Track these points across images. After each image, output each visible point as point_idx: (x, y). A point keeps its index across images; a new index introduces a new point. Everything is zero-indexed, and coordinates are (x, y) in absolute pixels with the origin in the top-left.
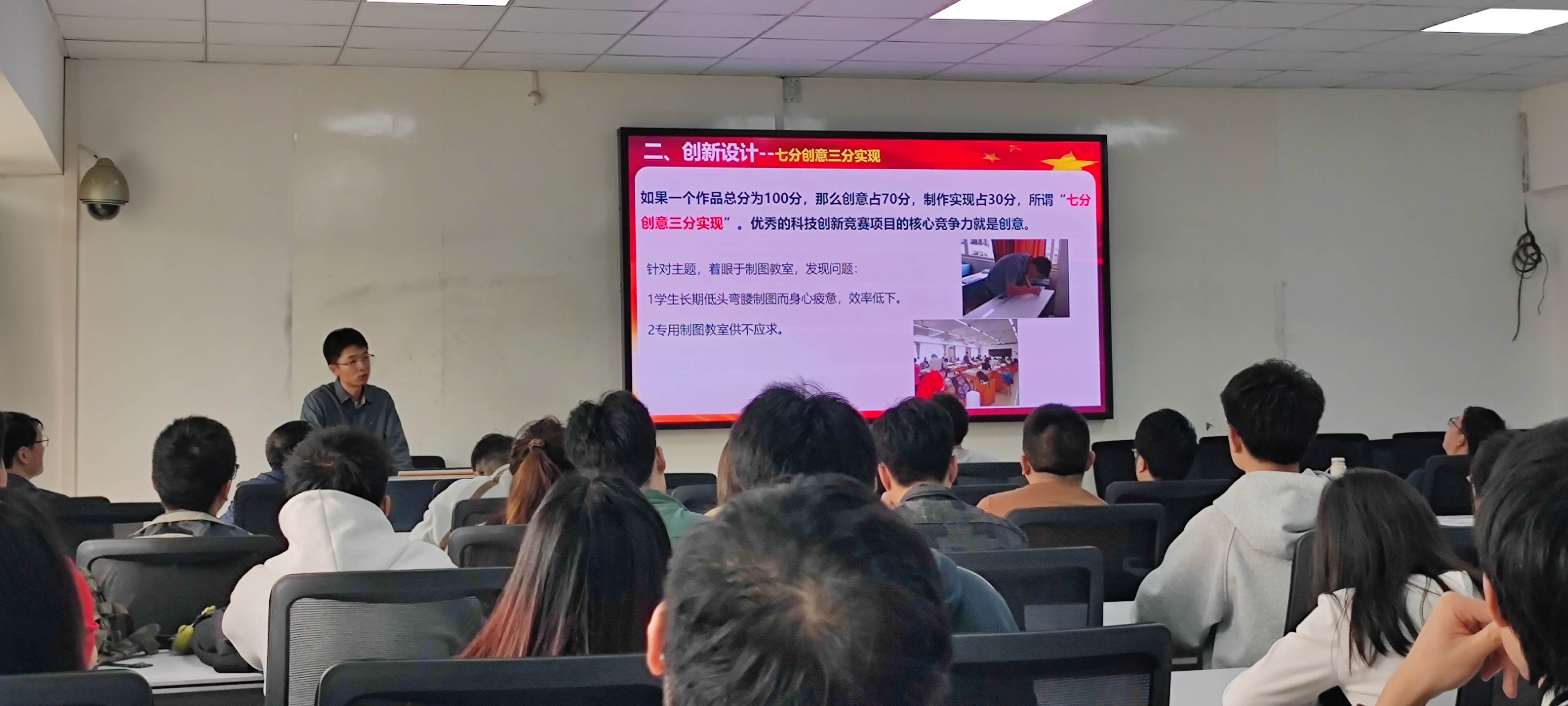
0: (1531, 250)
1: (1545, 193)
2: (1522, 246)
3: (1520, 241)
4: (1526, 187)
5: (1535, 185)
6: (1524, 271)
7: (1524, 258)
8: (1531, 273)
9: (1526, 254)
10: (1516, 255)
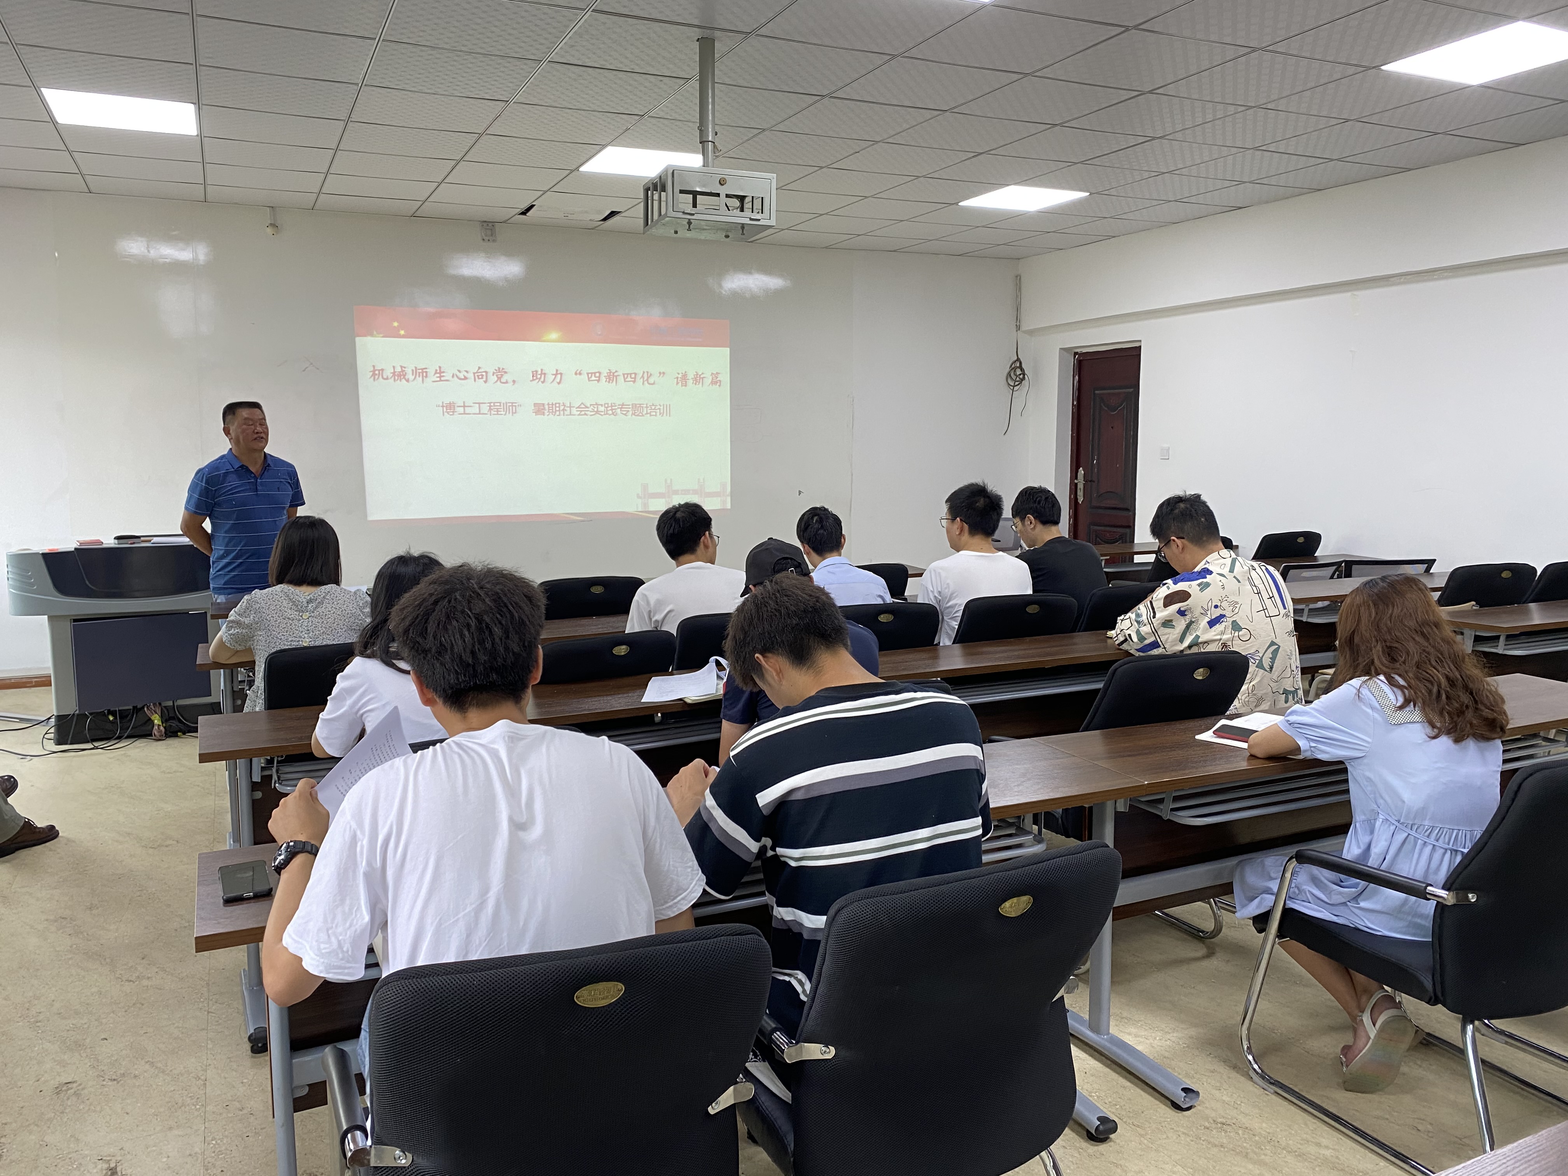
0: (1019, 372)
1: (1031, 333)
2: (1013, 369)
3: (1011, 366)
4: (1018, 328)
5: (1024, 327)
6: (1014, 386)
7: (1014, 377)
8: (1018, 387)
9: (1015, 375)
10: (1009, 374)
